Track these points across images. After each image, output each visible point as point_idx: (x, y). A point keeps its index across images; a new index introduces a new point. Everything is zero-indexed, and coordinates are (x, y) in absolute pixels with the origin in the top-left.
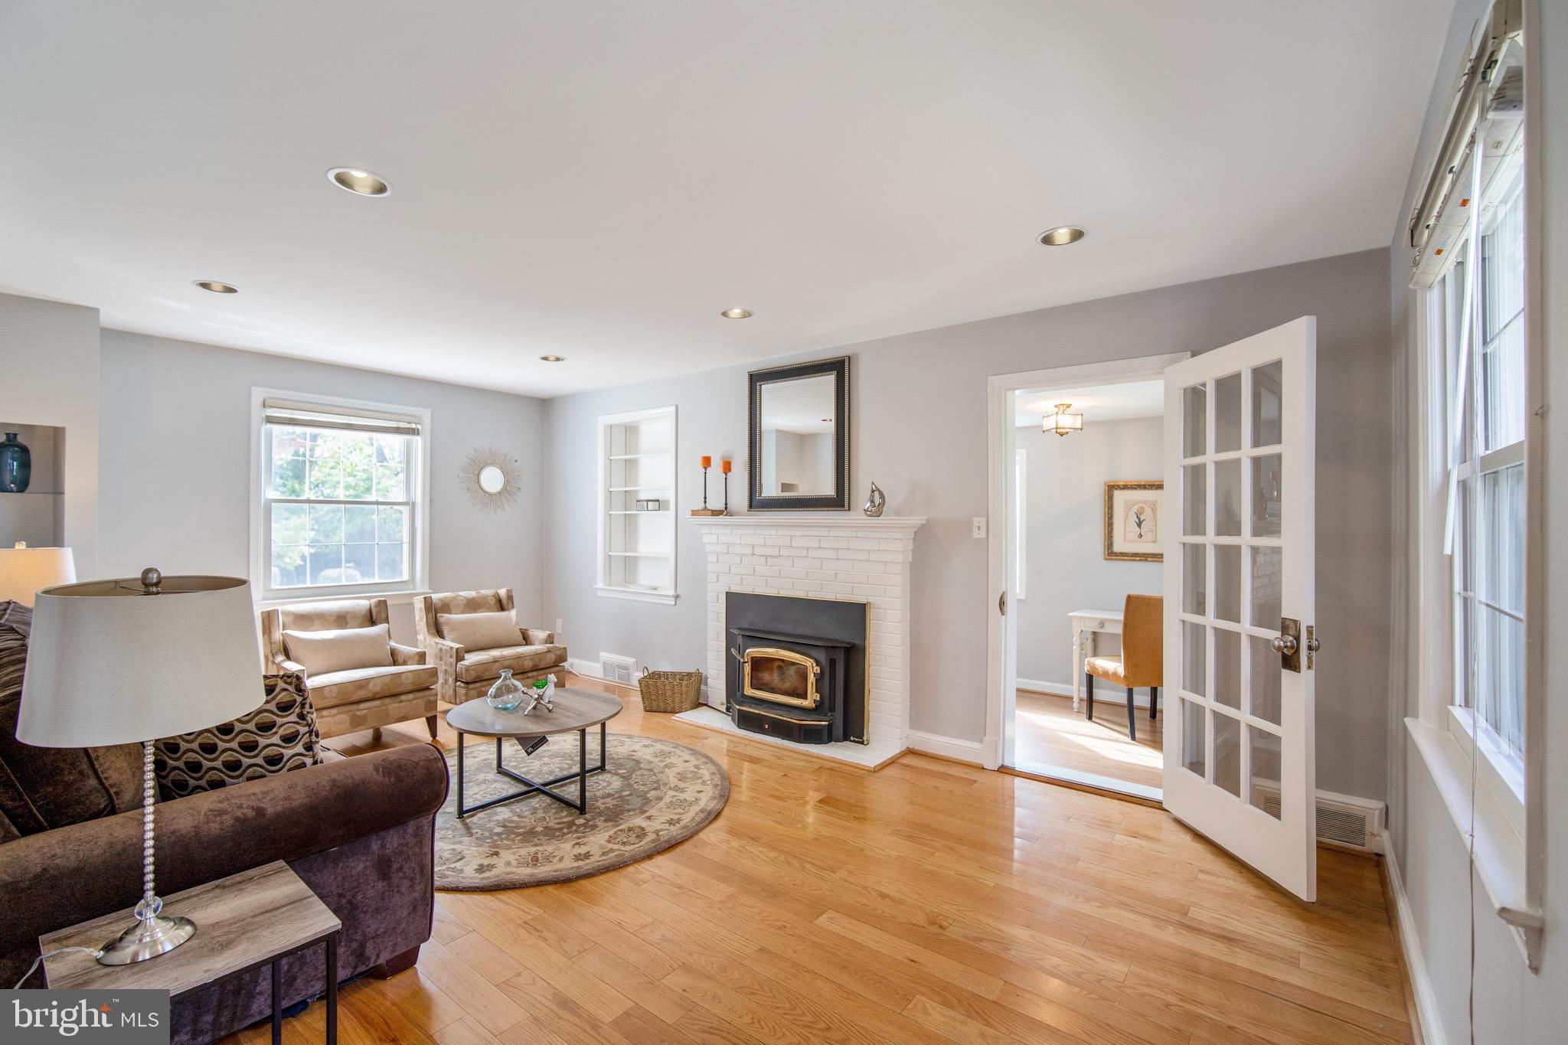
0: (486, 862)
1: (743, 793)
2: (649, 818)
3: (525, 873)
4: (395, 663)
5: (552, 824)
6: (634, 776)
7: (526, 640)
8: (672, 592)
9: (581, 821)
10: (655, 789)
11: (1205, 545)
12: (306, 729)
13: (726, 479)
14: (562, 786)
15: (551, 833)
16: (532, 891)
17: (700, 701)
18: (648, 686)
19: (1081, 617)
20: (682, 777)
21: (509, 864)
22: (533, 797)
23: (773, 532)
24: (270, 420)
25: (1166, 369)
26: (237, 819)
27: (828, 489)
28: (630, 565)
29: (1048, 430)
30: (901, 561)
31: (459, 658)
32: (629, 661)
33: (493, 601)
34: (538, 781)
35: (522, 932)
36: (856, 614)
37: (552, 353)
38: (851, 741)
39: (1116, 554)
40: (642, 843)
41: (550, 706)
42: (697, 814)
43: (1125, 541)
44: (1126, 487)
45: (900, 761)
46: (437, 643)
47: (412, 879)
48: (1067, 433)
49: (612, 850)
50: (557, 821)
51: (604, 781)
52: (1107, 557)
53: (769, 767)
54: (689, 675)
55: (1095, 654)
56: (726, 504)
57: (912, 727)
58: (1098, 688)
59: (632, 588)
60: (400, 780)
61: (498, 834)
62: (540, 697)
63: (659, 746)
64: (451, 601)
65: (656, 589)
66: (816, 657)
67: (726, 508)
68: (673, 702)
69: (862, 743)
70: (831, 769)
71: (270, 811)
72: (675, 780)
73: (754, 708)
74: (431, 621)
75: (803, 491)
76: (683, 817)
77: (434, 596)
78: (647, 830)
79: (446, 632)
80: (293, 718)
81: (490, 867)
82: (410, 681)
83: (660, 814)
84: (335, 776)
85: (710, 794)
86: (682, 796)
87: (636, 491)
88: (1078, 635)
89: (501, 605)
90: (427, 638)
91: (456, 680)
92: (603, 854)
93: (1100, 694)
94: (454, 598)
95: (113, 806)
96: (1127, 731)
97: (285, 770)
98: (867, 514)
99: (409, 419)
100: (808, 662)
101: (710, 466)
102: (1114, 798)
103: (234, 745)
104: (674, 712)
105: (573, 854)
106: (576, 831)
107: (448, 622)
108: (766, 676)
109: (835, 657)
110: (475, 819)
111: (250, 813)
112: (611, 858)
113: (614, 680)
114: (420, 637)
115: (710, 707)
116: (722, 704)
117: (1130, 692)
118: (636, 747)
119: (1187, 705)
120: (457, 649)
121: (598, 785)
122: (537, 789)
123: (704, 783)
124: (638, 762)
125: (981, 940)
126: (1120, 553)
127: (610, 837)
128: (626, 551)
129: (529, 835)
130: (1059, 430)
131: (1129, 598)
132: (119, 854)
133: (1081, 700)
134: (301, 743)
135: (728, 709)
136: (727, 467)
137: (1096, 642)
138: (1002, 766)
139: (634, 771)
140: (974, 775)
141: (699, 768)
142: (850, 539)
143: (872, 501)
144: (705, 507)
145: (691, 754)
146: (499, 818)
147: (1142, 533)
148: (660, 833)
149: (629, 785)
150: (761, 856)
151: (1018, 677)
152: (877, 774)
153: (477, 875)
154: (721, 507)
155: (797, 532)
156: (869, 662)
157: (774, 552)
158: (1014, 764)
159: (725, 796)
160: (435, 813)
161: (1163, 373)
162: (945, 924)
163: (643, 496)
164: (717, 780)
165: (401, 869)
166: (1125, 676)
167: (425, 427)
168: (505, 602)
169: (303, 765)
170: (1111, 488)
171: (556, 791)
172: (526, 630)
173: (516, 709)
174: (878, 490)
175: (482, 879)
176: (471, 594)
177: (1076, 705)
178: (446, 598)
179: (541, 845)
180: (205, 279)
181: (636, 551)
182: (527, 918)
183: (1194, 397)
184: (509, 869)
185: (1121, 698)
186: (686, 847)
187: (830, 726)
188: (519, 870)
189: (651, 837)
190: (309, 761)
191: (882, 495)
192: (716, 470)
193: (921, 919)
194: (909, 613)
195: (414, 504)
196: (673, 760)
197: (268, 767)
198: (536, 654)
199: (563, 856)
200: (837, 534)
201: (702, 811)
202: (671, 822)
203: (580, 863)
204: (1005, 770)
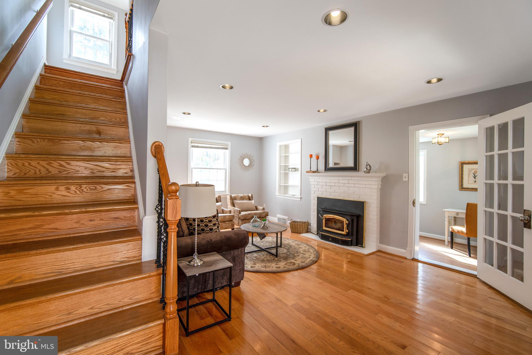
0: (253, 266)
1: (323, 257)
2: (296, 260)
3: (263, 269)
4: (223, 213)
5: (269, 259)
6: (290, 249)
7: (257, 209)
8: (299, 197)
9: (276, 259)
10: (297, 253)
11: (494, 183)
12: (218, 223)
13: (317, 161)
14: (270, 250)
15: (269, 261)
16: (266, 274)
17: (308, 231)
18: (292, 225)
19: (449, 211)
20: (304, 251)
21: (259, 267)
22: (262, 252)
23: (333, 178)
24: (193, 146)
25: (479, 122)
26: (207, 241)
27: (351, 164)
28: (286, 188)
29: (435, 143)
30: (377, 188)
31: (240, 213)
32: (286, 217)
33: (247, 197)
34: (263, 248)
35: (265, 283)
36: (361, 205)
37: (265, 125)
38: (359, 246)
39: (464, 188)
40: (294, 266)
41: (267, 226)
42: (310, 261)
43: (468, 183)
44: (469, 163)
45: (375, 253)
46: (233, 208)
47: (240, 263)
48: (443, 144)
49: (286, 267)
50: (270, 258)
51: (282, 250)
52: (460, 189)
53: (331, 251)
54: (305, 222)
55: (455, 224)
56: (317, 169)
57: (380, 243)
58: (456, 237)
59: (287, 195)
60: (239, 237)
61: (255, 260)
62: (265, 223)
63: (297, 242)
64: (237, 197)
65: (294, 196)
66: (347, 218)
67: (317, 171)
68: (300, 231)
69: (363, 247)
70: (352, 254)
71: (213, 240)
72: (303, 252)
73: (326, 233)
74: (232, 202)
75: (342, 165)
76: (306, 261)
77: (232, 195)
78: (296, 263)
79: (235, 206)
80: (215, 220)
81: (254, 267)
82: (228, 218)
83: (299, 260)
84: (225, 234)
85: (313, 256)
86: (305, 256)
87: (288, 165)
88: (447, 218)
89: (250, 199)
90: (231, 207)
91: (239, 219)
92: (284, 268)
93: (457, 240)
94: (237, 196)
95: (183, 235)
96: (468, 254)
97: (213, 232)
98: (364, 172)
99: (226, 145)
100: (345, 220)
101: (312, 157)
102: (457, 272)
103: (203, 225)
104: (300, 233)
105: (275, 266)
106: (275, 261)
107: (236, 203)
108: (330, 225)
109: (353, 218)
110: (248, 255)
111: (209, 240)
112: (286, 269)
113: (281, 223)
114: (229, 207)
115: (311, 233)
116: (316, 232)
117: (469, 239)
118: (290, 242)
119: (487, 242)
120: (239, 210)
121: (281, 250)
122: (263, 250)
123: (311, 253)
124: (291, 246)
125: (402, 304)
126: (466, 188)
127: (285, 264)
128: (285, 184)
129: (263, 261)
130: (439, 143)
131: (468, 204)
132: (187, 245)
133: (448, 242)
134: (216, 226)
135: (317, 234)
136: (318, 158)
137: (456, 221)
138: (414, 258)
139: (290, 248)
140: (402, 260)
141: (309, 249)
142: (359, 180)
143: (367, 168)
144: (311, 170)
145: (306, 245)
146: (255, 256)
147: (476, 181)
148: (300, 264)
149: (289, 252)
150: (330, 274)
151: (420, 231)
152: (368, 256)
153: (251, 268)
154: (316, 170)
155: (341, 178)
156: (365, 221)
157: (333, 184)
158: (418, 258)
159: (318, 257)
160: (245, 247)
161: (478, 123)
162: (389, 298)
163: (290, 167)
164: (315, 253)
165: (237, 260)
166: (466, 233)
167: (229, 148)
168: (251, 198)
169: (217, 231)
170: (462, 164)
171: (269, 251)
172: (257, 206)
173: (258, 227)
174: (369, 164)
175: (253, 269)
176: (242, 195)
177: (446, 243)
178: (235, 196)
179: (267, 263)
180: (184, 112)
181: (288, 184)
182: (265, 280)
183: (490, 131)
184: (259, 268)
185: (465, 242)
186: (307, 269)
187: (351, 241)
188: (262, 268)
189: (297, 265)
190: (218, 231)
191: (370, 166)
192: (314, 159)
193: (381, 296)
194: (379, 206)
195: (226, 169)
196: (301, 246)
197: (210, 231)
198: (260, 213)
199: (273, 267)
200: (354, 179)
201: (311, 260)
202: (302, 262)
203: (278, 269)
204: (414, 260)
